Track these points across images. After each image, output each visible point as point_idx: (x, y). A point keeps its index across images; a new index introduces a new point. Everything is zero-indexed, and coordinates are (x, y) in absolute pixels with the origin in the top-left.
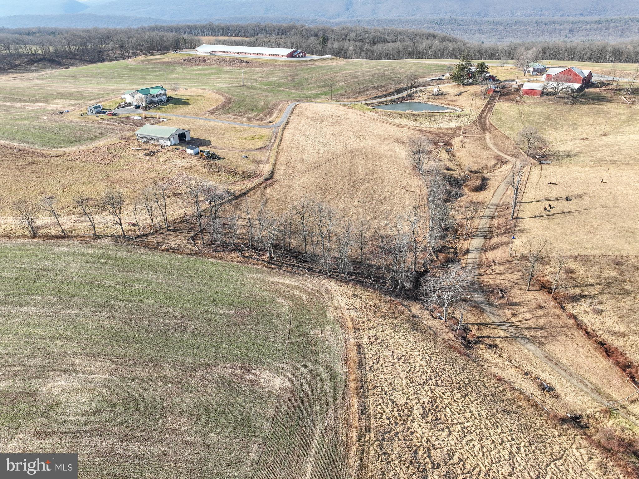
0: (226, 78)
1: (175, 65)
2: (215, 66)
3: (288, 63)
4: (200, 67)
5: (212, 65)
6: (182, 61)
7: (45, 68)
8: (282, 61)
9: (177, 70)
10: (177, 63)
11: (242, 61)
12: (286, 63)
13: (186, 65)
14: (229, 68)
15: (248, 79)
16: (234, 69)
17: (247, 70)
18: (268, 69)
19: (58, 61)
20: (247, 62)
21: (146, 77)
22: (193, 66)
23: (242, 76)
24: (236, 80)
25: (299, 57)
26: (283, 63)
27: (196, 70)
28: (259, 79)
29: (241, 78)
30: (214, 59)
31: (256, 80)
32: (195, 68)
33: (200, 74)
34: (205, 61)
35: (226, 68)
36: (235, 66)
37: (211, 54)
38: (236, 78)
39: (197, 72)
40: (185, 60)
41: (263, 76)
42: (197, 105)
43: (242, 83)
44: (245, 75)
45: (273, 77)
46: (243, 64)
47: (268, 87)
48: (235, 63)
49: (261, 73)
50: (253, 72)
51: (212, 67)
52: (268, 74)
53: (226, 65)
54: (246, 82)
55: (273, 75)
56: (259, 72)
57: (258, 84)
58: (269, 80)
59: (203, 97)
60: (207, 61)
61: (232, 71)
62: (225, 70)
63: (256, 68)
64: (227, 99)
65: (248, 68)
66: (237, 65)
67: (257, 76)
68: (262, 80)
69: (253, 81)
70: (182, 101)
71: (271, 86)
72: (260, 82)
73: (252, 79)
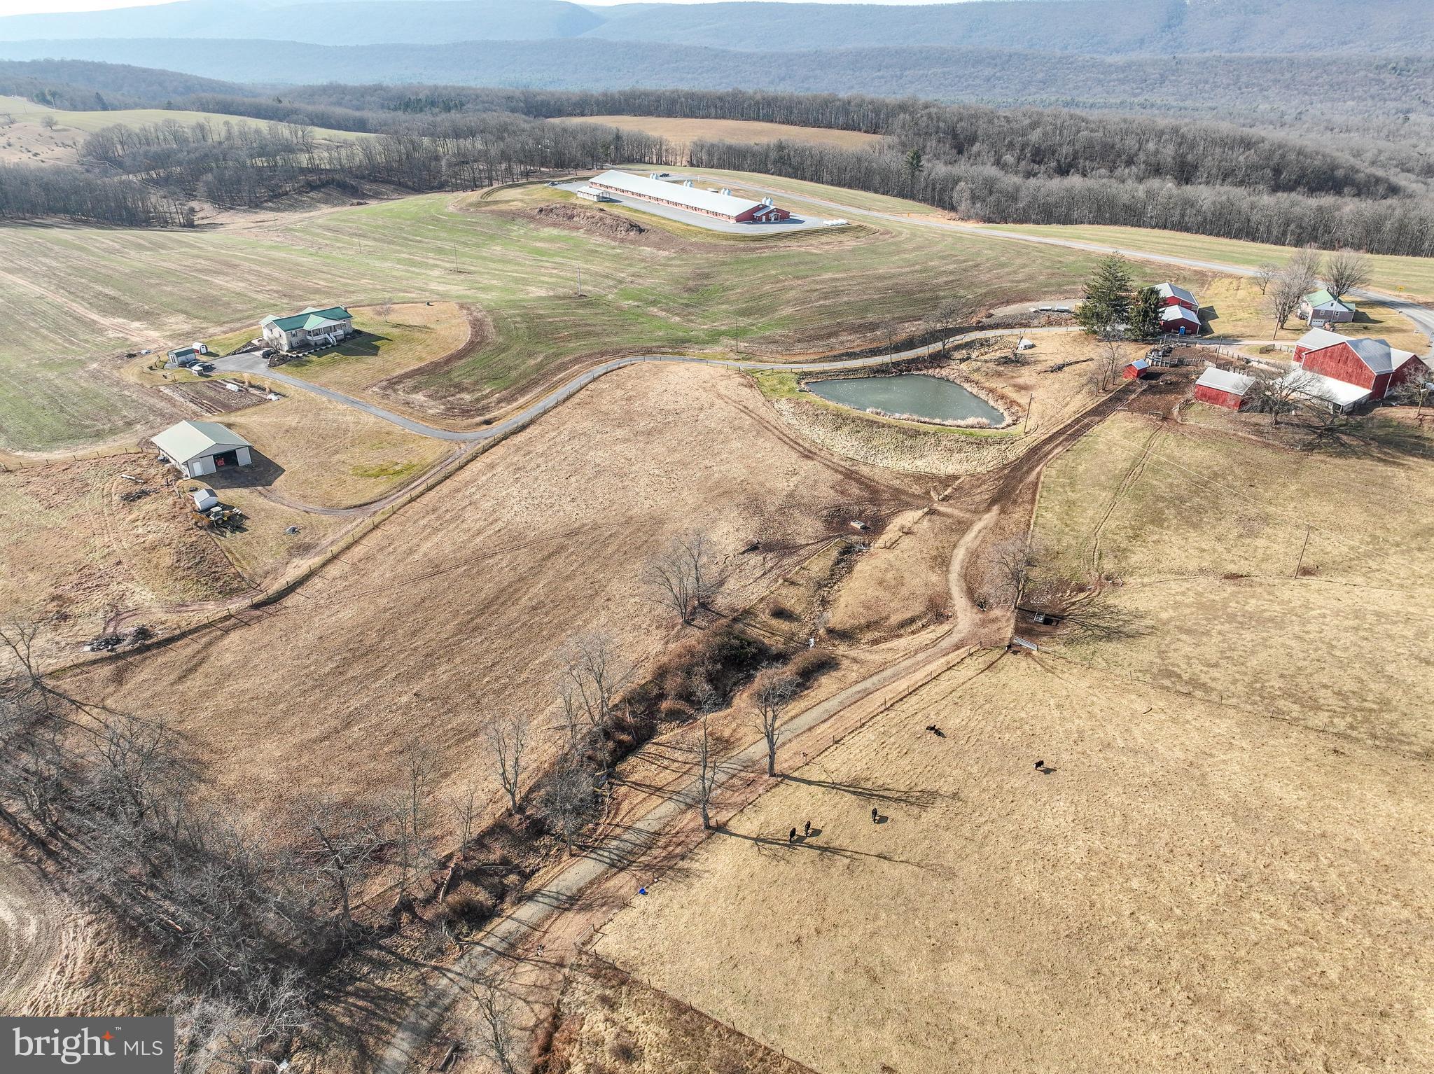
1: (518, 220)
4: (555, 232)
5: (577, 228)
6: (537, 211)
7: (327, 202)
8: (713, 236)
9: (514, 234)
10: (523, 216)
11: (634, 225)
12: (718, 239)
13: (539, 222)
15: (607, 276)
16: (605, 245)
17: (626, 250)
18: (666, 253)
19: (353, 187)
20: (641, 231)
22: (545, 225)
23: (603, 266)
24: (581, 276)
25: (768, 221)
27: (542, 239)
28: (629, 279)
29: (595, 274)
31: (621, 281)
32: (545, 231)
34: (571, 217)
36: (613, 238)
38: (587, 272)
39: (539, 244)
40: (541, 211)
41: (643, 271)
42: (391, 357)
43: (583, 287)
44: (609, 265)
45: (659, 276)
46: (631, 234)
47: (630, 302)
48: (618, 230)
49: (646, 262)
50: (632, 259)
51: (575, 234)
52: (657, 267)
53: (599, 234)
54: (594, 286)
55: (664, 270)
56: (642, 260)
57: (615, 293)
58: (647, 285)
59: (432, 332)
60: (574, 219)
61: (597, 251)
62: (589, 246)
63: (646, 248)
64: (472, 342)
65: (632, 246)
66: (618, 235)
67: (631, 270)
68: (632, 282)
69: (612, 283)
70: (373, 343)
71: (638, 300)
72: (625, 286)
73: (614, 279)
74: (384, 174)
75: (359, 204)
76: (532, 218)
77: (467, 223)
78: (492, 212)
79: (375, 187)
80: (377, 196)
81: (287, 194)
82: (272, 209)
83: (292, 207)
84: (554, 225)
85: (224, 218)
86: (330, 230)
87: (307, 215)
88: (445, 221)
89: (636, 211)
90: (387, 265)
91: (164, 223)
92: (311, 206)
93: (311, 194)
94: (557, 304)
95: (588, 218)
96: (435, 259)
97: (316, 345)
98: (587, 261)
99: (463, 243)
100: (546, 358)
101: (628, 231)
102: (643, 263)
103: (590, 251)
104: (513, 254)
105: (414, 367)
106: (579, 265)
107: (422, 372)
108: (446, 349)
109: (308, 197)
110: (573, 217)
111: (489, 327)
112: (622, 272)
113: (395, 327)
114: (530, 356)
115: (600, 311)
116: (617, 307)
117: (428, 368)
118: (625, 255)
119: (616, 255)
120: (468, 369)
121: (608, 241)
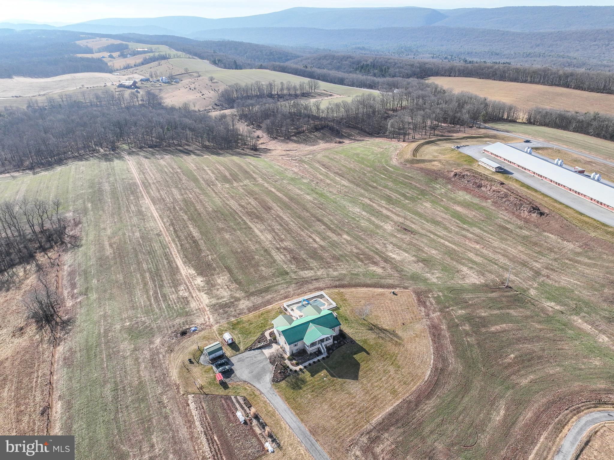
0: (490, 247)
1: (440, 180)
2: (488, 204)
4: (468, 197)
5: (486, 199)
6: (452, 174)
7: (322, 139)
9: (438, 192)
10: (444, 177)
11: (535, 209)
13: (454, 184)
14: (507, 216)
15: (524, 264)
16: (513, 223)
17: (534, 232)
18: (571, 246)
19: (337, 130)
20: (542, 214)
21: (394, 195)
22: (461, 189)
23: (517, 250)
24: (502, 260)
27: (459, 203)
28: (545, 272)
29: (513, 259)
31: (537, 273)
32: (462, 195)
33: (459, 216)
34: (480, 186)
35: (503, 216)
36: (519, 217)
37: (498, 171)
38: (505, 254)
39: (458, 209)
40: (456, 175)
41: (555, 264)
42: (369, 385)
43: (507, 275)
44: (523, 249)
45: (572, 275)
46: (533, 215)
47: (553, 304)
48: (522, 208)
49: (555, 253)
50: (541, 246)
51: (484, 204)
52: (567, 261)
53: (506, 209)
54: (516, 275)
55: (575, 267)
56: (551, 250)
57: (536, 289)
58: (563, 283)
59: (400, 344)
60: (482, 188)
61: (507, 229)
62: (499, 221)
63: (550, 235)
64: (436, 369)
65: (537, 230)
66: (522, 214)
67: (544, 260)
68: (548, 277)
69: (530, 274)
70: (355, 356)
71: (559, 303)
72: (543, 281)
73: (531, 269)
74: (354, 123)
75: (340, 142)
76: (449, 180)
77: (406, 177)
78: (421, 169)
79: (348, 130)
80: (349, 137)
81: (304, 132)
82: (295, 142)
83: (306, 141)
84: (466, 189)
85: (272, 145)
86: (324, 166)
87: (311, 148)
88: (391, 172)
89: (528, 187)
90: (357, 210)
92: (314, 142)
93: (315, 133)
94: (491, 299)
95: (494, 191)
96: (386, 208)
97: (311, 354)
98: (502, 239)
99: (404, 195)
100: (507, 409)
101: (530, 212)
102: (553, 254)
103: (500, 226)
104: (440, 215)
105: (389, 409)
106: (496, 244)
107: (397, 421)
108: (414, 377)
109: (314, 135)
110: (481, 187)
111: (447, 342)
112: (537, 261)
113: (371, 329)
114: (492, 404)
115: (528, 313)
116: (543, 310)
117: (402, 413)
118: (534, 240)
119: (525, 238)
120: (438, 420)
121: (515, 219)
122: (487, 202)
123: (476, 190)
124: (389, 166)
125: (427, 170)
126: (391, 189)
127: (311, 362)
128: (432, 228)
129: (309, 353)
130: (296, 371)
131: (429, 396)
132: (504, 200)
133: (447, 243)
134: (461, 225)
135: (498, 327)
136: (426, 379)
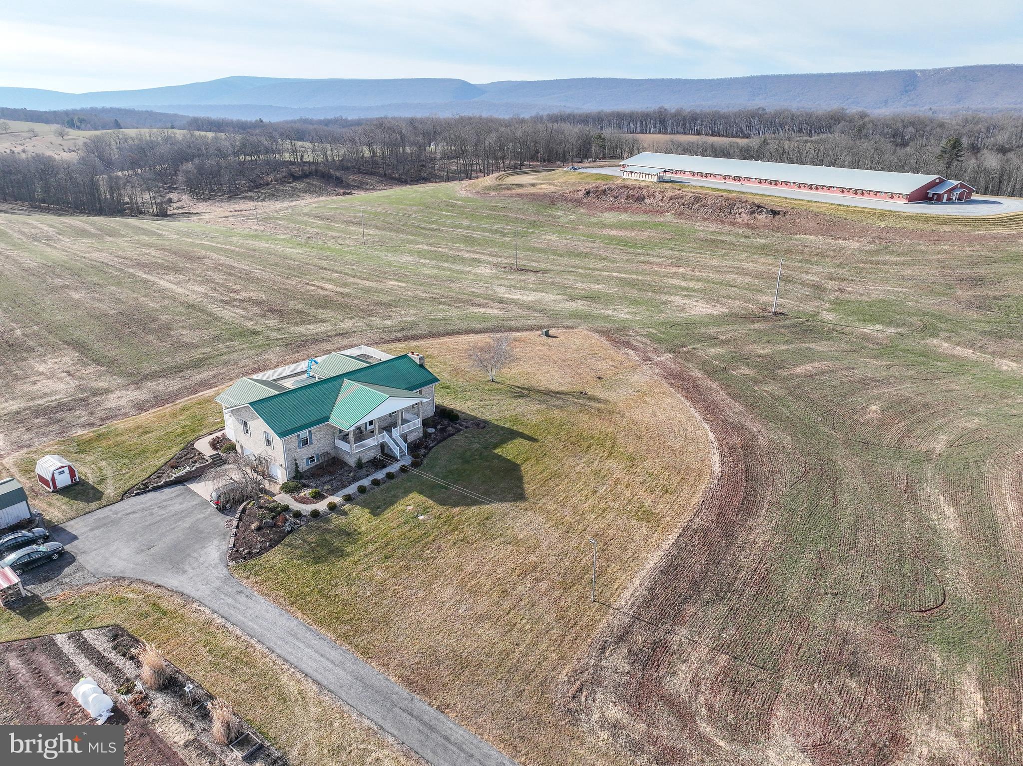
0: (704, 267)
1: (560, 204)
2: (669, 217)
3: (930, 226)
4: (625, 217)
5: (661, 213)
6: (581, 194)
7: (310, 192)
8: (906, 218)
9: (563, 220)
10: (566, 200)
11: (757, 208)
12: (921, 226)
13: (590, 206)
14: (712, 227)
15: (786, 279)
16: (729, 233)
17: (776, 239)
18: (854, 245)
20: (774, 213)
21: (477, 234)
22: (606, 210)
23: (760, 263)
24: (739, 279)
25: (950, 201)
26: (908, 224)
27: (611, 226)
28: (830, 285)
29: (759, 275)
30: (669, 194)
31: (819, 289)
32: (610, 217)
33: (620, 241)
34: (640, 199)
35: (704, 228)
36: (733, 224)
37: (661, 180)
38: (741, 272)
39: (613, 233)
40: (588, 193)
41: (844, 273)
42: (567, 510)
43: (764, 298)
44: (770, 262)
45: (885, 281)
46: (759, 217)
47: (878, 327)
48: (734, 212)
49: (833, 257)
50: (800, 252)
51: (661, 219)
52: (862, 265)
53: (705, 219)
54: (780, 295)
55: (881, 270)
56: (823, 255)
57: (831, 310)
58: (875, 295)
59: (611, 412)
60: (646, 201)
61: (722, 242)
62: (701, 235)
63: (808, 237)
64: (732, 449)
65: (779, 235)
66: (738, 220)
67: (816, 269)
68: (842, 291)
69: (806, 291)
70: (498, 451)
71: (889, 324)
72: (837, 298)
73: (804, 284)
74: (368, 167)
75: (345, 194)
76: (577, 203)
77: (492, 208)
78: (521, 196)
79: (359, 177)
80: (361, 186)
81: (268, 184)
82: (252, 199)
83: (272, 196)
84: (615, 209)
85: (201, 207)
86: (319, 217)
87: (290, 204)
88: (461, 206)
89: (727, 191)
90: (406, 258)
91: (137, 212)
92: (292, 196)
93: (293, 184)
94: (759, 331)
95: (671, 199)
96: (468, 251)
97: (360, 465)
98: (721, 256)
99: (496, 231)
100: (956, 503)
101: (754, 212)
102: (829, 260)
103: (706, 241)
104: (583, 246)
105: (653, 560)
106: (714, 262)
107: (694, 584)
108: (686, 474)
109: (291, 187)
110: (643, 199)
111: (721, 396)
112: (807, 273)
113: (522, 396)
114: (914, 498)
115: (843, 346)
116: (867, 338)
117: (697, 561)
118: (782, 247)
119: (761, 247)
120: (808, 559)
121: (727, 228)
122: (664, 216)
123: (636, 205)
124: (455, 199)
125: (530, 194)
126: (468, 228)
127: (366, 482)
128: (575, 261)
129: (352, 462)
130: (315, 514)
131: (748, 507)
132: (695, 207)
133: (615, 274)
134: (631, 250)
135: (808, 367)
136: (717, 471)
